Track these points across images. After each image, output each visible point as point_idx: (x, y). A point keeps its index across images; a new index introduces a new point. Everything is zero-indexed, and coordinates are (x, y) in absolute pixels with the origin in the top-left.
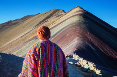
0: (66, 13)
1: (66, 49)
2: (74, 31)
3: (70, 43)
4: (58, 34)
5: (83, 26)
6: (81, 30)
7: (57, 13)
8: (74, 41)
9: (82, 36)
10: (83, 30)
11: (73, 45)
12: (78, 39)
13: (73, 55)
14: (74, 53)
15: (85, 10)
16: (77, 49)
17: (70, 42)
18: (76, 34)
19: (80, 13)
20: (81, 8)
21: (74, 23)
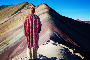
2: (46, 25)
8: (48, 32)
9: (51, 28)
10: (51, 24)
12: (50, 31)
14: (50, 39)
20: (46, 5)
21: (45, 19)
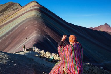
0: (22, 7)
1: (25, 42)
2: (32, 25)
3: (29, 37)
4: (16, 28)
5: (41, 20)
6: (39, 24)
7: (13, 6)
9: (40, 29)
10: (40, 24)
11: (32, 38)
12: (36, 33)
13: (33, 48)
14: (34, 46)
15: (41, 5)
16: (36, 42)
17: (29, 35)
18: (34, 28)
19: (37, 7)
20: (37, 3)
21: (32, 17)
